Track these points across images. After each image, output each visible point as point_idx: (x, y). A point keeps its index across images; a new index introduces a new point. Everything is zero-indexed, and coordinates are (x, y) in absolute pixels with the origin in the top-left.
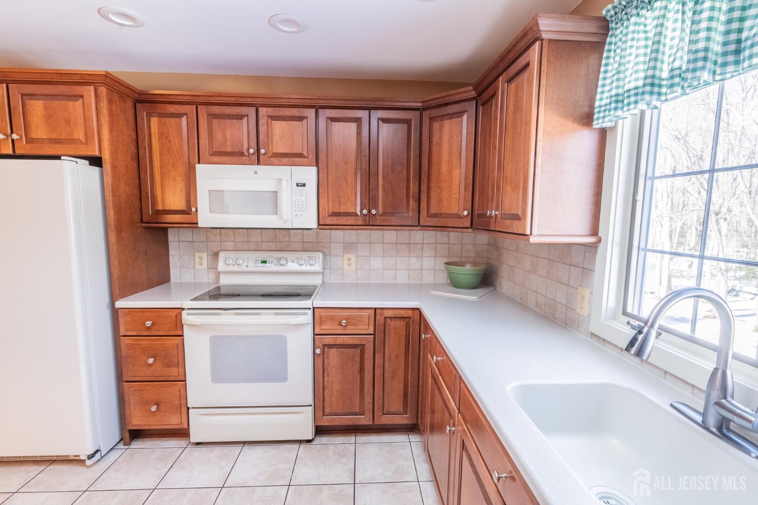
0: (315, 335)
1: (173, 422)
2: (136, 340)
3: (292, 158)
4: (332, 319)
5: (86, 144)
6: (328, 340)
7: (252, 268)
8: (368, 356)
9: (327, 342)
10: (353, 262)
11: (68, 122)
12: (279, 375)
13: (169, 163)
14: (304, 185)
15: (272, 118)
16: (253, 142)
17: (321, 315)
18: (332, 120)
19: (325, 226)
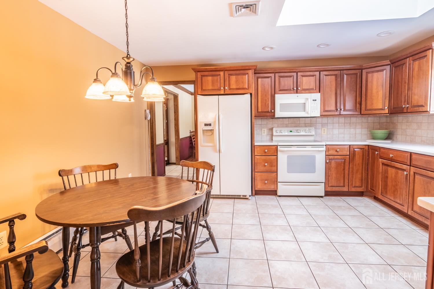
0: (326, 155)
1: (272, 187)
2: (260, 157)
3: (309, 91)
4: (333, 149)
5: (248, 89)
6: (331, 157)
7: (286, 134)
8: (347, 164)
9: (330, 158)
10: (326, 131)
11: (243, 82)
12: (312, 170)
13: (264, 95)
14: (316, 100)
15: (303, 76)
16: (295, 85)
17: (328, 148)
18: (326, 75)
19: (322, 116)
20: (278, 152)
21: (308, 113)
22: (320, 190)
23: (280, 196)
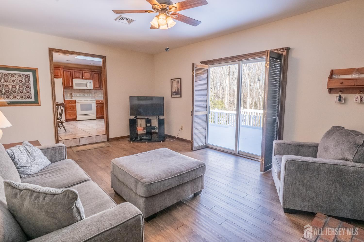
0: (96, 103)
1: (74, 117)
2: (68, 105)
3: (88, 79)
5: (60, 76)
6: (98, 104)
7: (79, 96)
10: (96, 95)
12: (91, 109)
14: (91, 83)
15: (85, 73)
16: (82, 76)
17: (97, 101)
18: (94, 73)
19: (94, 89)
20: (76, 103)
21: (88, 88)
22: (95, 117)
23: (78, 121)
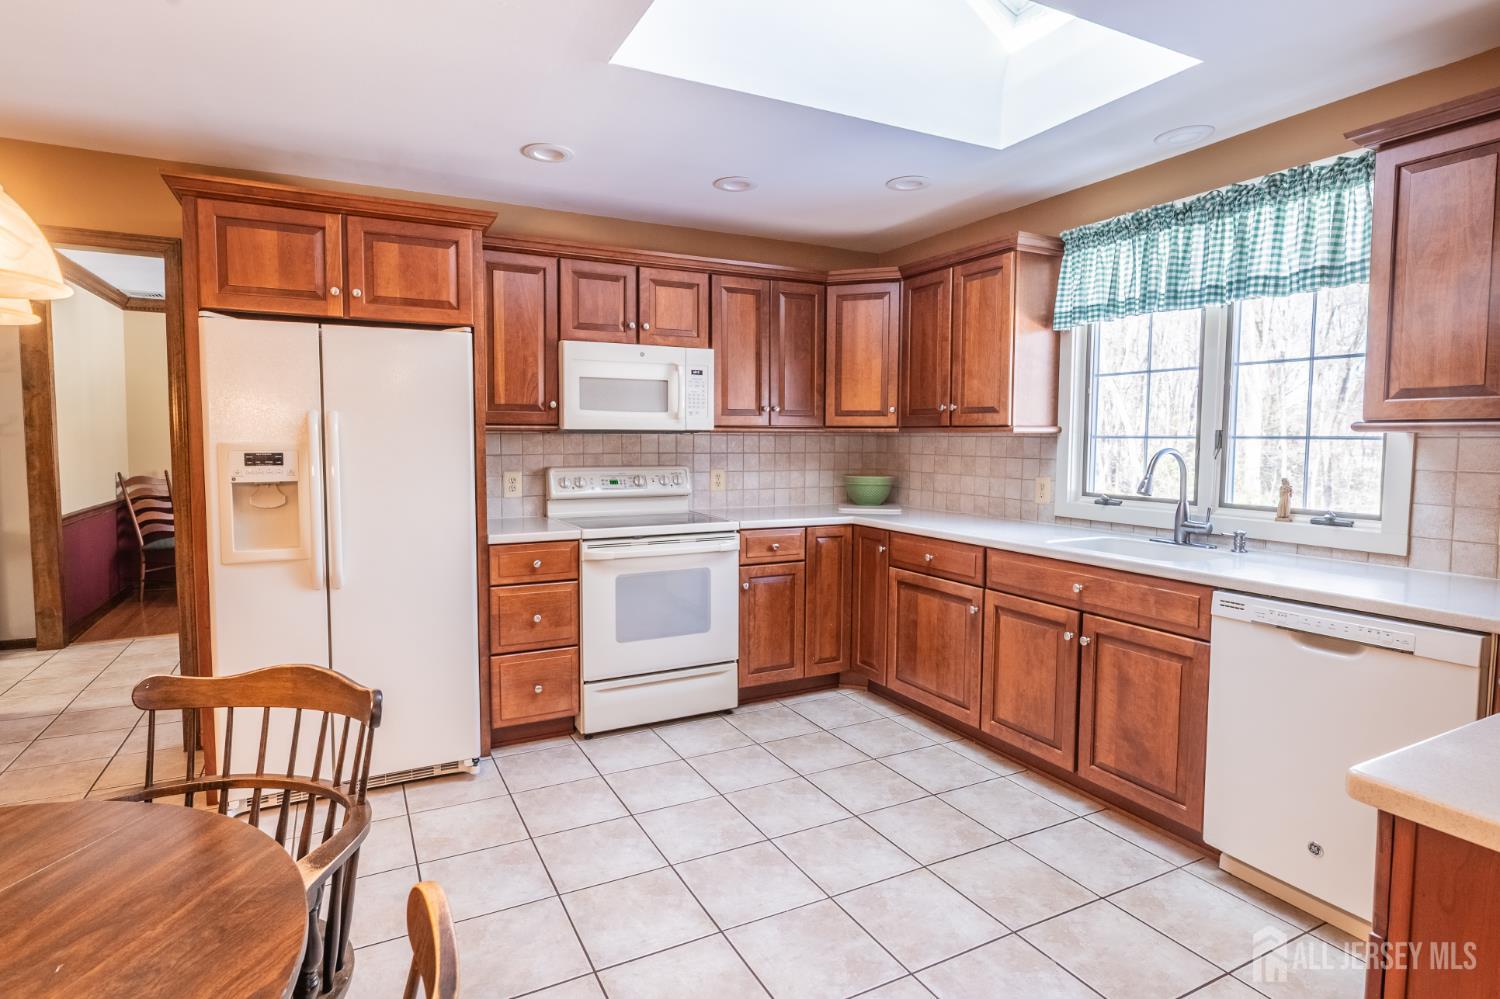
0: (740, 566)
1: (560, 707)
2: (513, 590)
3: (673, 337)
4: (760, 542)
5: (458, 308)
6: (755, 570)
7: (598, 491)
8: (799, 589)
9: (753, 574)
10: (722, 480)
11: (434, 277)
12: (700, 621)
13: (518, 337)
14: (701, 373)
15: (657, 283)
16: (632, 314)
17: (749, 541)
18: (729, 290)
19: (721, 428)
20: (585, 569)
21: (676, 417)
22: (723, 688)
23: (589, 737)
